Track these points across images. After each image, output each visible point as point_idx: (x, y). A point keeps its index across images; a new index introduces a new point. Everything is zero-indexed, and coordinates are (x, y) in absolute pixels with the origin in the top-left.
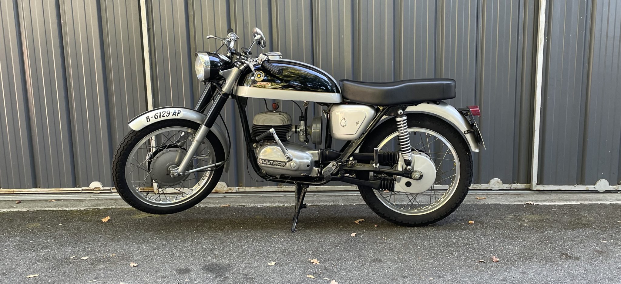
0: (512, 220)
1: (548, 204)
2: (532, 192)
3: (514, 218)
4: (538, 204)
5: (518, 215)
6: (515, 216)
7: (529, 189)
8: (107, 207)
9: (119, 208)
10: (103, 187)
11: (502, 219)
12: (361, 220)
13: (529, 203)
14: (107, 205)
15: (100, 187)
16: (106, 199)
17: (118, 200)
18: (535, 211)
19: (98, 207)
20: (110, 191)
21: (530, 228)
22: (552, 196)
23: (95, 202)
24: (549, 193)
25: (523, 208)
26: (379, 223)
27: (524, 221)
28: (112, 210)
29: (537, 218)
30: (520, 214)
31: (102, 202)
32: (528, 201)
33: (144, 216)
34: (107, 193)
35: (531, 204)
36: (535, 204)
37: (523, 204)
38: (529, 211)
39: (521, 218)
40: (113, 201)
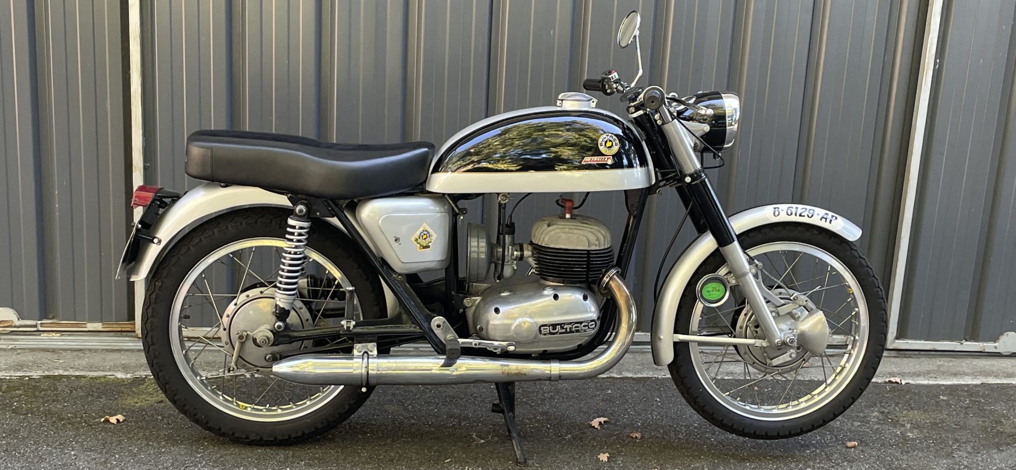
1: (925, 382)
3: (881, 417)
5: (887, 411)
6: (882, 413)
10: (19, 319)
11: (863, 421)
13: (894, 381)
14: (44, 367)
16: (32, 350)
17: (61, 351)
18: (911, 400)
19: (26, 371)
20: (35, 329)
21: (921, 443)
22: (923, 361)
23: (13, 359)
24: (915, 355)
25: (888, 394)
26: (639, 427)
27: (903, 425)
28: (64, 381)
29: (924, 420)
30: (889, 408)
31: (30, 357)
32: (888, 376)
33: (146, 400)
34: (28, 333)
35: (896, 383)
36: (903, 382)
37: (881, 383)
38: (902, 402)
39: (896, 419)
40: (52, 356)
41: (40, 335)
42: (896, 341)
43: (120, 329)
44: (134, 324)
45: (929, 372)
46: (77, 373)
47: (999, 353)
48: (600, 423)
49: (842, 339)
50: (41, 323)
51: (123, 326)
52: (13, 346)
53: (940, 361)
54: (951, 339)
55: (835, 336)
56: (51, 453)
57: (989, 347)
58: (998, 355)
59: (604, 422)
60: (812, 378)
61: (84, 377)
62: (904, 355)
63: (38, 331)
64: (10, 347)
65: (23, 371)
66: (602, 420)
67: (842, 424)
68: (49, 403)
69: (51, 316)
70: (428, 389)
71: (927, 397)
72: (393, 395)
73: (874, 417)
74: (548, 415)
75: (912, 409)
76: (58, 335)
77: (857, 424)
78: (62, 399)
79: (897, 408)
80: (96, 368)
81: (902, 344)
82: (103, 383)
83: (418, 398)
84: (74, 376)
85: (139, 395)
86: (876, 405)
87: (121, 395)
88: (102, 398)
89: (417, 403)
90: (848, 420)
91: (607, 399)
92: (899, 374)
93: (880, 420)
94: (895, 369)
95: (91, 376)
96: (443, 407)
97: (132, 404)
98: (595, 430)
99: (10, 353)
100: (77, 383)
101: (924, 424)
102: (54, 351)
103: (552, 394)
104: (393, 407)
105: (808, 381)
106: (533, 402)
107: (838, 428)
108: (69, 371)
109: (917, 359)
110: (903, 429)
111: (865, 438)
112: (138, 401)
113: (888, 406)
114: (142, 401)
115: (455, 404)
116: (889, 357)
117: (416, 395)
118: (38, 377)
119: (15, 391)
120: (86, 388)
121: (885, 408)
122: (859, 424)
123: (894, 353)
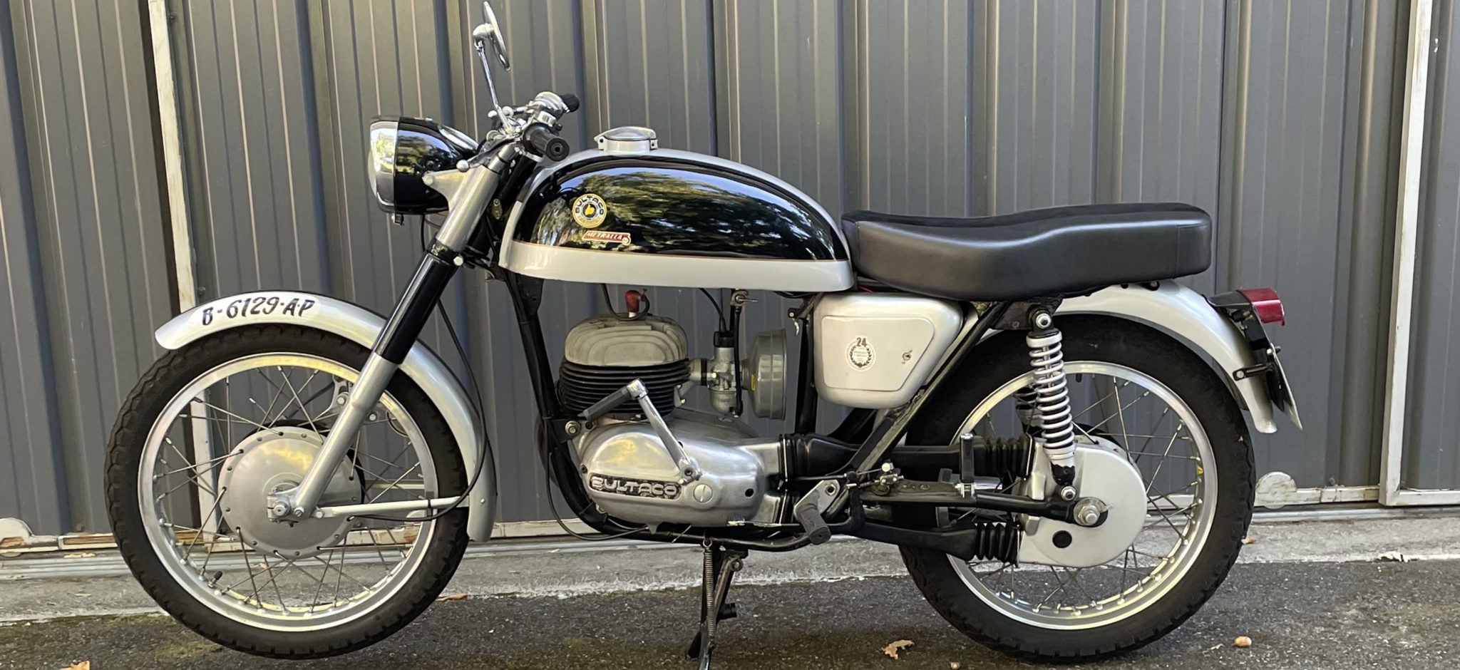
0: (1361, 625)
1: (1444, 557)
2: (1385, 513)
3: (1361, 617)
4: (1415, 560)
5: (1371, 606)
6: (1364, 610)
7: (1374, 503)
8: (59, 614)
9: (103, 618)
10: (30, 535)
11: (1330, 626)
12: (903, 643)
13: (1391, 558)
14: (58, 606)
15: (20, 538)
16: (48, 580)
17: (90, 580)
18: (1415, 586)
19: (30, 613)
20: (56, 548)
21: (1421, 655)
22: (1446, 523)
23: (17, 594)
24: (1434, 513)
25: (1378, 578)
26: (961, 652)
27: (1396, 628)
28: (81, 626)
29: (1431, 617)
30: (1376, 601)
31: (40, 591)
32: (1384, 549)
33: (197, 649)
34: (46, 555)
35: (1395, 560)
36: (1406, 558)
37: (1371, 562)
38: (1400, 590)
39: (1385, 618)
40: (75, 587)
41: (62, 557)
42: (1403, 493)
44: (202, 532)
45: (1452, 540)
46: (104, 613)
48: (899, 648)
49: (1313, 494)
50: (64, 539)
51: (186, 536)
52: (20, 576)
55: (1300, 491)
59: (907, 647)
60: (1258, 559)
61: (113, 617)
62: (1414, 513)
63: (60, 551)
64: (15, 578)
65: (25, 614)
67: (1294, 632)
68: (50, 660)
69: (79, 527)
70: (638, 609)
71: (1444, 580)
72: (581, 620)
73: (1349, 618)
74: (817, 640)
75: (1414, 600)
76: (90, 555)
77: (1317, 630)
78: (71, 654)
79: (1389, 601)
80: (136, 602)
81: (1410, 497)
82: (139, 624)
83: (619, 624)
84: (98, 617)
85: (188, 641)
86: (1355, 598)
87: (162, 641)
88: (131, 649)
89: (615, 633)
90: (1305, 625)
91: (917, 609)
92: (1402, 546)
93: (1360, 622)
94: (1396, 538)
95: (124, 616)
96: (655, 636)
97: (175, 655)
98: (890, 661)
99: (13, 586)
100: (100, 627)
101: (1430, 625)
102: (79, 580)
103: (831, 607)
104: (576, 640)
105: (1250, 564)
106: (797, 621)
107: (1286, 638)
108: (93, 609)
109: (1436, 520)
110: (1394, 634)
111: (1329, 652)
112: (185, 651)
113: (1376, 598)
114: (191, 651)
116: (1391, 519)
118: (46, 621)
119: (4, 644)
120: (112, 634)
121: (1369, 603)
122: (1323, 629)
123: (1398, 513)
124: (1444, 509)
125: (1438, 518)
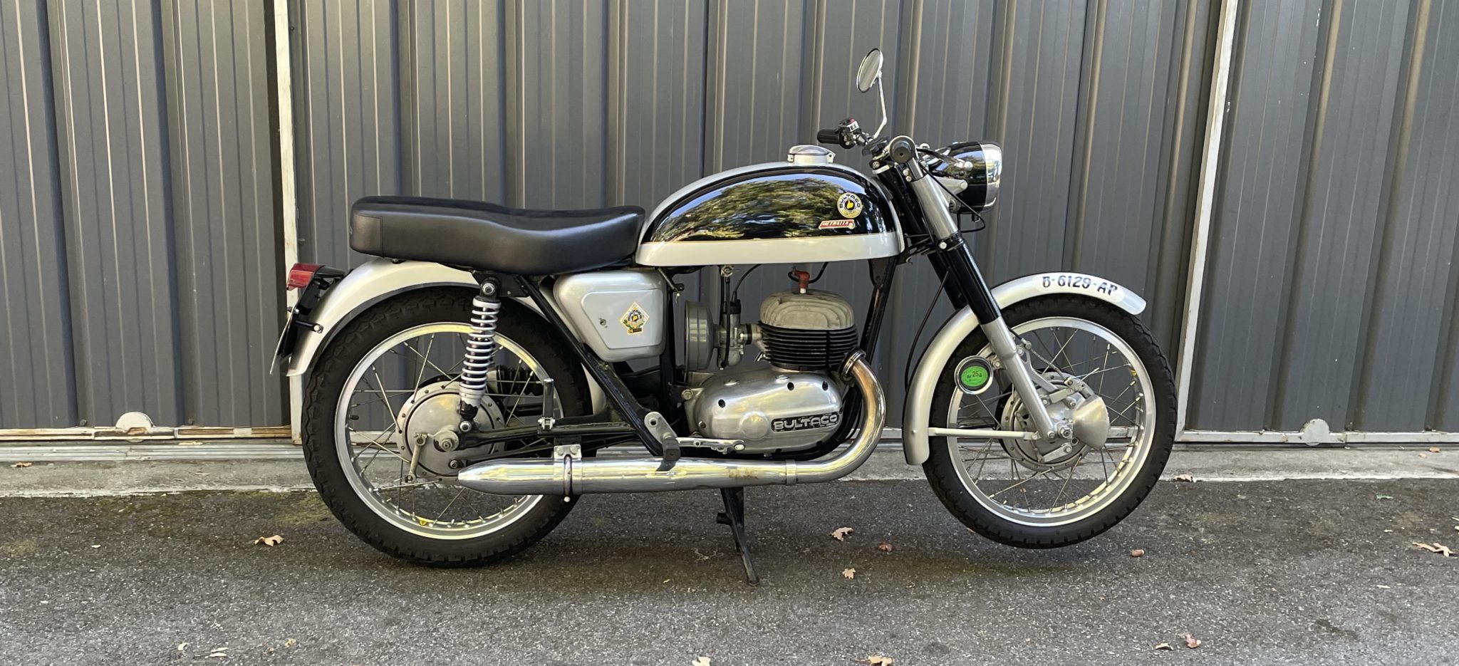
3: (1171, 521)
5: (1176, 513)
8: (188, 488)
9: (224, 492)
10: (152, 426)
13: (1184, 479)
14: (184, 482)
15: (144, 428)
16: (170, 461)
17: (203, 463)
18: (1204, 500)
19: (163, 486)
20: (172, 437)
21: (1218, 549)
22: (1217, 455)
23: (147, 472)
24: (1207, 447)
25: (1177, 493)
26: (889, 538)
27: (1197, 530)
28: (209, 497)
29: (1220, 523)
30: (1179, 510)
31: (164, 470)
32: (1177, 473)
33: (307, 518)
34: (164, 442)
35: (1187, 480)
36: (1195, 480)
37: (1169, 481)
38: (1195, 502)
39: (1188, 522)
40: (193, 468)
41: (177, 444)
42: (1185, 432)
43: (273, 435)
44: (290, 429)
45: (1223, 468)
46: (224, 488)
47: (1305, 444)
48: (844, 534)
49: (1123, 431)
50: (179, 430)
51: (277, 431)
52: (146, 458)
53: (1236, 454)
54: (1248, 430)
55: (1113, 428)
56: (196, 582)
57: (1293, 437)
58: (1304, 446)
59: (849, 532)
60: (1089, 477)
61: (233, 492)
62: (1195, 448)
63: (175, 439)
64: (143, 459)
65: (160, 487)
66: (846, 530)
67: (1125, 530)
68: (192, 523)
69: (190, 421)
70: (641, 498)
71: (1224, 496)
72: (600, 505)
73: (1162, 521)
74: (782, 526)
75: (1205, 510)
76: (199, 443)
77: (1142, 529)
78: (207, 519)
79: (1188, 510)
80: (246, 481)
81: (1192, 436)
82: (255, 498)
83: (629, 509)
84: (220, 491)
85: (299, 512)
86: (1164, 507)
87: (277, 511)
88: (254, 516)
89: (628, 516)
90: (1132, 525)
91: (850, 505)
92: (1189, 470)
93: (1169, 524)
94: (1183, 465)
95: (240, 491)
96: (658, 519)
97: (291, 522)
98: (838, 542)
99: (143, 466)
100: (224, 500)
101: (1220, 528)
102: (195, 462)
103: (786, 501)
104: (600, 521)
105: (1084, 480)
106: (764, 511)
107: (1120, 534)
108: (214, 485)
109: (1209, 453)
110: (1195, 534)
111: (1152, 545)
112: (298, 519)
113: (1179, 507)
114: (302, 519)
115: (673, 515)
116: (1178, 451)
117: (626, 506)
118: (178, 493)
119: (151, 509)
120: (236, 505)
121: (1175, 510)
122: (1145, 529)
123: (1182, 447)
124: (1215, 445)
125: (1211, 451)
